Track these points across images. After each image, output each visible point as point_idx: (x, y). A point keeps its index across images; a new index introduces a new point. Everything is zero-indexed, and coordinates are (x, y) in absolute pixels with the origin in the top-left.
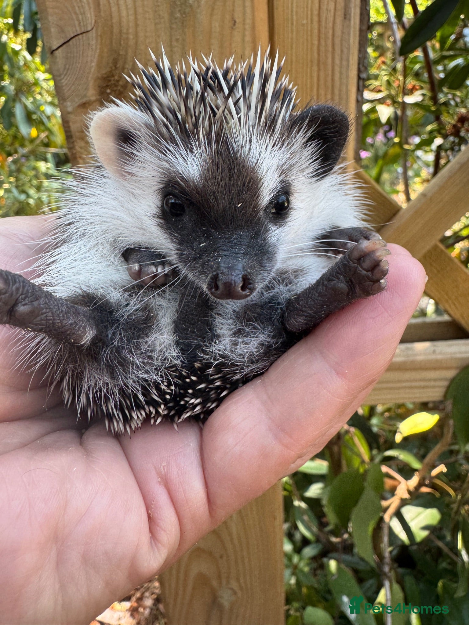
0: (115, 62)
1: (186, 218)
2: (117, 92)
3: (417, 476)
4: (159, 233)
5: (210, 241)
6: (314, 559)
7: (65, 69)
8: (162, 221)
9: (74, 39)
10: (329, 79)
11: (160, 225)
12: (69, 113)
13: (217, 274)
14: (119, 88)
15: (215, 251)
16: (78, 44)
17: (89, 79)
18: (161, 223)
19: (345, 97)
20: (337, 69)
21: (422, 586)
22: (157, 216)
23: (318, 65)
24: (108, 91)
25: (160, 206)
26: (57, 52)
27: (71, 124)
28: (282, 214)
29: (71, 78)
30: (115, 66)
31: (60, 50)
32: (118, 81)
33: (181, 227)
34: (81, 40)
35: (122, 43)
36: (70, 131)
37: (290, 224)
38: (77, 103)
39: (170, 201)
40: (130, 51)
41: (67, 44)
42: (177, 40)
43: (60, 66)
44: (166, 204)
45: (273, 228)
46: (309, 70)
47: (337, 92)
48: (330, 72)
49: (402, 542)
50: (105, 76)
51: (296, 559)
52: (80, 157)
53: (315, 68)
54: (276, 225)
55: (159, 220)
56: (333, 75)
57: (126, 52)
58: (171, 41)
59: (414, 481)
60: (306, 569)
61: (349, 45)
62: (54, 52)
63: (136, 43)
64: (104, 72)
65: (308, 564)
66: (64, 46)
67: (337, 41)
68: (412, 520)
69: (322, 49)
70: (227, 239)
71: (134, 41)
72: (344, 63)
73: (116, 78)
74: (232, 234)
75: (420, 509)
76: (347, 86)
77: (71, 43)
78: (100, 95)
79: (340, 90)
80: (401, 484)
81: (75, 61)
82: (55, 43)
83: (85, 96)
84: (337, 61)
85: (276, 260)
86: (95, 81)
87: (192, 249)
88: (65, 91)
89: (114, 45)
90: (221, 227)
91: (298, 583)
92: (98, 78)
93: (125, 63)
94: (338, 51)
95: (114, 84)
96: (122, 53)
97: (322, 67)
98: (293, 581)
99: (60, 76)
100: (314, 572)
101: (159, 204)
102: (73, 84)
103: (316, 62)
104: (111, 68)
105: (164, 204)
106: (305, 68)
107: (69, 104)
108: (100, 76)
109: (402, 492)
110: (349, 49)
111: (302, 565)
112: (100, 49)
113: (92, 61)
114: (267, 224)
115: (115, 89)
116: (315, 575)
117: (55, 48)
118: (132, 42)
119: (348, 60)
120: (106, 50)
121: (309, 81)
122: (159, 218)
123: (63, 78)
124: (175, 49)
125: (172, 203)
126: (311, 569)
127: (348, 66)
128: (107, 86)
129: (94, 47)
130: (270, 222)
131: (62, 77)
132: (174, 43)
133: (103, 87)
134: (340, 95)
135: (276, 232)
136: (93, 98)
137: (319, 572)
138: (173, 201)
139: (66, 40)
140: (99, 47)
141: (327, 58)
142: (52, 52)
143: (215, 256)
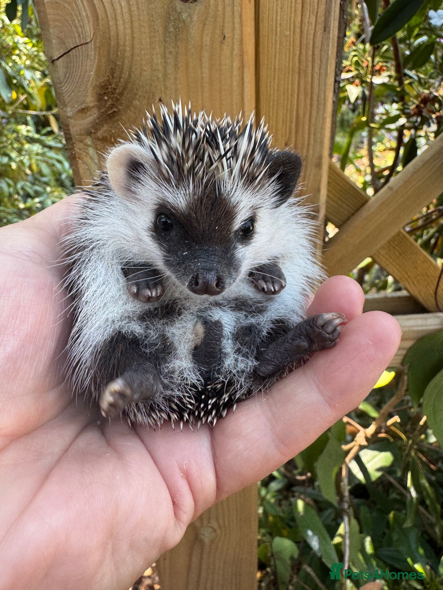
0: (113, 72)
1: (173, 233)
2: (114, 99)
3: (375, 425)
4: (151, 243)
5: (191, 252)
6: (279, 491)
7: (65, 77)
8: (154, 234)
9: (74, 50)
10: (309, 87)
11: (152, 236)
12: (69, 117)
13: (198, 274)
14: (116, 95)
15: (195, 258)
16: (77, 54)
17: (88, 86)
18: (153, 235)
19: (322, 102)
20: (316, 76)
21: (374, 514)
22: (150, 230)
23: (299, 73)
24: (106, 98)
25: (153, 222)
26: (58, 62)
27: (70, 127)
28: (247, 235)
29: (70, 85)
30: (112, 76)
31: (61, 59)
32: (115, 89)
33: (169, 239)
34: (81, 51)
35: (119, 54)
36: (70, 134)
37: (253, 244)
38: (76, 108)
39: (162, 220)
40: (126, 61)
41: (67, 54)
42: (170, 53)
43: (60, 74)
44: (159, 222)
45: (240, 247)
46: (290, 78)
47: (315, 98)
48: (310, 80)
49: (360, 481)
50: (103, 84)
51: (263, 492)
52: (79, 158)
53: (296, 76)
54: (243, 244)
55: (151, 233)
56: (312, 82)
57: (123, 62)
58: (165, 53)
59: (372, 429)
60: (272, 501)
61: (328, 55)
62: (55, 61)
63: (132, 55)
64: (101, 81)
65: (274, 497)
66: (65, 56)
67: (317, 52)
68: (368, 462)
69: (303, 58)
70: (206, 250)
71: (130, 52)
72: (323, 71)
73: (113, 86)
74: (210, 247)
75: (376, 453)
76: (325, 93)
77: (71, 53)
78: (98, 102)
79: (319, 97)
80: (360, 432)
81: (75, 70)
82: (56, 53)
83: (84, 102)
84: (317, 70)
85: (240, 271)
86: (94, 88)
87: (177, 256)
88: (65, 98)
89: (111, 56)
90: (201, 242)
91: (265, 512)
92: (96, 86)
93: (121, 72)
94: (317, 61)
95: (112, 92)
96: (118, 63)
97: (302, 75)
98: (261, 511)
99: (61, 83)
100: (279, 503)
101: (153, 220)
102: (73, 92)
103: (297, 70)
104: (109, 76)
105: (158, 221)
106: (287, 75)
107: (69, 109)
108: (98, 84)
109: (361, 439)
110: (327, 59)
111: (269, 497)
112: (99, 60)
113: (90, 71)
114: (236, 242)
115: (112, 96)
116: (280, 505)
117: (56, 58)
118: (128, 54)
119: (326, 69)
120: (103, 61)
121: (290, 87)
122: (152, 231)
123: (64, 86)
124: (169, 61)
125: (163, 221)
126: (276, 500)
127: (326, 74)
128: (105, 93)
129: (92, 58)
130: (238, 241)
131: (63, 84)
132: (168, 55)
133: (100, 95)
134: (318, 101)
135: (242, 250)
136: (91, 105)
137: (284, 502)
138: (164, 220)
139: (66, 51)
140: (97, 57)
141: (307, 66)
142: (53, 61)
143: (195, 262)
